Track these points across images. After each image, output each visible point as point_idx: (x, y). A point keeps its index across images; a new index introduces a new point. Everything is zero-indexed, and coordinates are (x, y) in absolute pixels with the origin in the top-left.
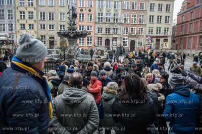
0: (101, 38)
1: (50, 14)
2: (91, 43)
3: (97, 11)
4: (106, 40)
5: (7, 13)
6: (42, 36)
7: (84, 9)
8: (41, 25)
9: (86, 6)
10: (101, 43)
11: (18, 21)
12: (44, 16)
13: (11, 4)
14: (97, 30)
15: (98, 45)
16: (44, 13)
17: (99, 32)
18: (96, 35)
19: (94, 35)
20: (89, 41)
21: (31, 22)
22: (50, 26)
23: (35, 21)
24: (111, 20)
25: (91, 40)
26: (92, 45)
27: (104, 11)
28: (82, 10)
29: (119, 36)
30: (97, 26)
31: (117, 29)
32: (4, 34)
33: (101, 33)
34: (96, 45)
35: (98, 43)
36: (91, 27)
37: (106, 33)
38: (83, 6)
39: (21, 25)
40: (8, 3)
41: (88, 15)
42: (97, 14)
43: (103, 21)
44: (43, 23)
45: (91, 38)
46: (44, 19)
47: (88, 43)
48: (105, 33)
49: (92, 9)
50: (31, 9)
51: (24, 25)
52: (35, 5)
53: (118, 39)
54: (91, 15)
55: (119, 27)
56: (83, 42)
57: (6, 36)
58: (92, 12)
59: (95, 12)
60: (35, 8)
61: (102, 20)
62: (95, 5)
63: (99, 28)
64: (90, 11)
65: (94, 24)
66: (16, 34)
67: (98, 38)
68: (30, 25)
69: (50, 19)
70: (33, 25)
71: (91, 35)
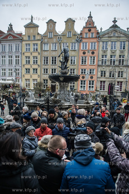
0: (104, 82)
1: (53, 58)
2: (93, 87)
3: (101, 53)
4: (109, 84)
5: (15, 59)
6: (44, 80)
7: (86, 52)
8: (44, 70)
9: (89, 48)
10: (104, 88)
11: (24, 65)
12: (47, 60)
13: (18, 50)
14: (99, 74)
15: (101, 89)
16: (47, 58)
17: (102, 76)
18: (98, 79)
19: (96, 78)
20: (91, 85)
21: (35, 67)
22: (52, 70)
23: (39, 66)
24: (116, 62)
25: (93, 84)
26: (94, 89)
27: (109, 53)
28: (84, 53)
29: (125, 80)
30: (100, 69)
31: (122, 72)
32: (11, 78)
33: (104, 76)
34: (99, 89)
35: (101, 88)
36: (93, 70)
37: (110, 76)
38: (86, 48)
39: (27, 69)
40: (16, 50)
41: (91, 57)
42: (100, 57)
43: (107, 63)
44: (46, 67)
45: (93, 82)
46: (47, 63)
47: (90, 87)
48: (108, 77)
49: (95, 52)
50: (36, 54)
51: (29, 70)
52: (39, 50)
53: (123, 83)
54: (94, 57)
55: (125, 69)
56: (84, 87)
57: (12, 80)
58: (95, 54)
59: (98, 54)
60: (39, 53)
61: (105, 63)
62: (98, 46)
63: (102, 72)
64: (93, 53)
65: (97, 67)
66: (21, 78)
67: (101, 82)
68: (34, 69)
69: (53, 63)
70: (36, 69)
71: (93, 79)
